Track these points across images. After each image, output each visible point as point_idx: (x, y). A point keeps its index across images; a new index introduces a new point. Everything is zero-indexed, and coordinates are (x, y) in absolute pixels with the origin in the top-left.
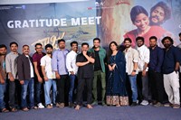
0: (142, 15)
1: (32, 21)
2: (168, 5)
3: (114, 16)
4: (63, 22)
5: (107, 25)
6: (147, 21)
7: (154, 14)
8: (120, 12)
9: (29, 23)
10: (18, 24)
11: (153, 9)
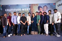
0: (41, 8)
1: (12, 9)
2: (47, 6)
3: (34, 8)
4: (20, 10)
5: (32, 11)
6: (42, 10)
7: (44, 8)
8: (35, 7)
9: (11, 10)
10: (8, 10)
11: (44, 7)
